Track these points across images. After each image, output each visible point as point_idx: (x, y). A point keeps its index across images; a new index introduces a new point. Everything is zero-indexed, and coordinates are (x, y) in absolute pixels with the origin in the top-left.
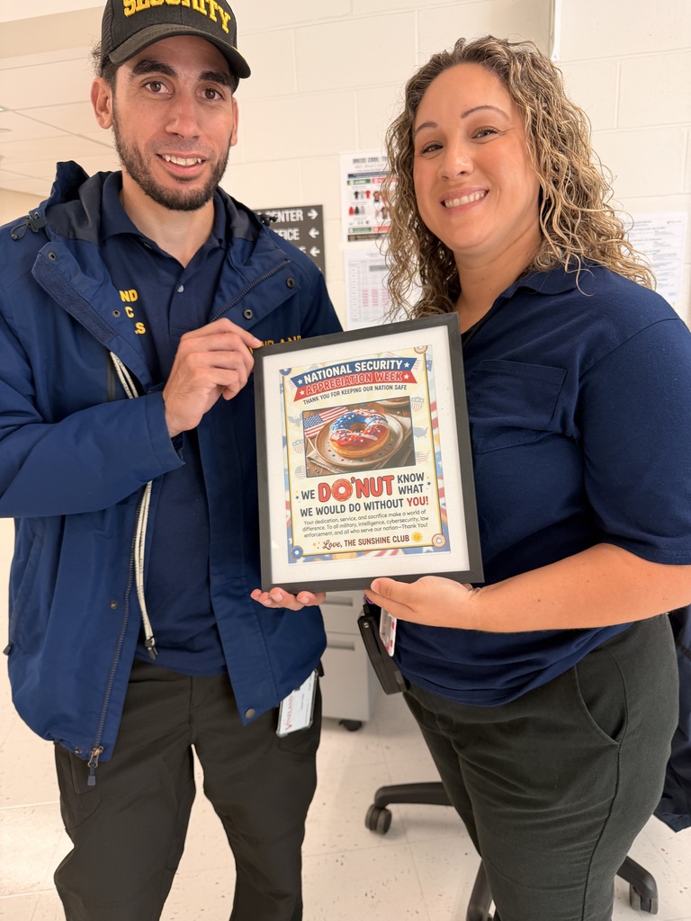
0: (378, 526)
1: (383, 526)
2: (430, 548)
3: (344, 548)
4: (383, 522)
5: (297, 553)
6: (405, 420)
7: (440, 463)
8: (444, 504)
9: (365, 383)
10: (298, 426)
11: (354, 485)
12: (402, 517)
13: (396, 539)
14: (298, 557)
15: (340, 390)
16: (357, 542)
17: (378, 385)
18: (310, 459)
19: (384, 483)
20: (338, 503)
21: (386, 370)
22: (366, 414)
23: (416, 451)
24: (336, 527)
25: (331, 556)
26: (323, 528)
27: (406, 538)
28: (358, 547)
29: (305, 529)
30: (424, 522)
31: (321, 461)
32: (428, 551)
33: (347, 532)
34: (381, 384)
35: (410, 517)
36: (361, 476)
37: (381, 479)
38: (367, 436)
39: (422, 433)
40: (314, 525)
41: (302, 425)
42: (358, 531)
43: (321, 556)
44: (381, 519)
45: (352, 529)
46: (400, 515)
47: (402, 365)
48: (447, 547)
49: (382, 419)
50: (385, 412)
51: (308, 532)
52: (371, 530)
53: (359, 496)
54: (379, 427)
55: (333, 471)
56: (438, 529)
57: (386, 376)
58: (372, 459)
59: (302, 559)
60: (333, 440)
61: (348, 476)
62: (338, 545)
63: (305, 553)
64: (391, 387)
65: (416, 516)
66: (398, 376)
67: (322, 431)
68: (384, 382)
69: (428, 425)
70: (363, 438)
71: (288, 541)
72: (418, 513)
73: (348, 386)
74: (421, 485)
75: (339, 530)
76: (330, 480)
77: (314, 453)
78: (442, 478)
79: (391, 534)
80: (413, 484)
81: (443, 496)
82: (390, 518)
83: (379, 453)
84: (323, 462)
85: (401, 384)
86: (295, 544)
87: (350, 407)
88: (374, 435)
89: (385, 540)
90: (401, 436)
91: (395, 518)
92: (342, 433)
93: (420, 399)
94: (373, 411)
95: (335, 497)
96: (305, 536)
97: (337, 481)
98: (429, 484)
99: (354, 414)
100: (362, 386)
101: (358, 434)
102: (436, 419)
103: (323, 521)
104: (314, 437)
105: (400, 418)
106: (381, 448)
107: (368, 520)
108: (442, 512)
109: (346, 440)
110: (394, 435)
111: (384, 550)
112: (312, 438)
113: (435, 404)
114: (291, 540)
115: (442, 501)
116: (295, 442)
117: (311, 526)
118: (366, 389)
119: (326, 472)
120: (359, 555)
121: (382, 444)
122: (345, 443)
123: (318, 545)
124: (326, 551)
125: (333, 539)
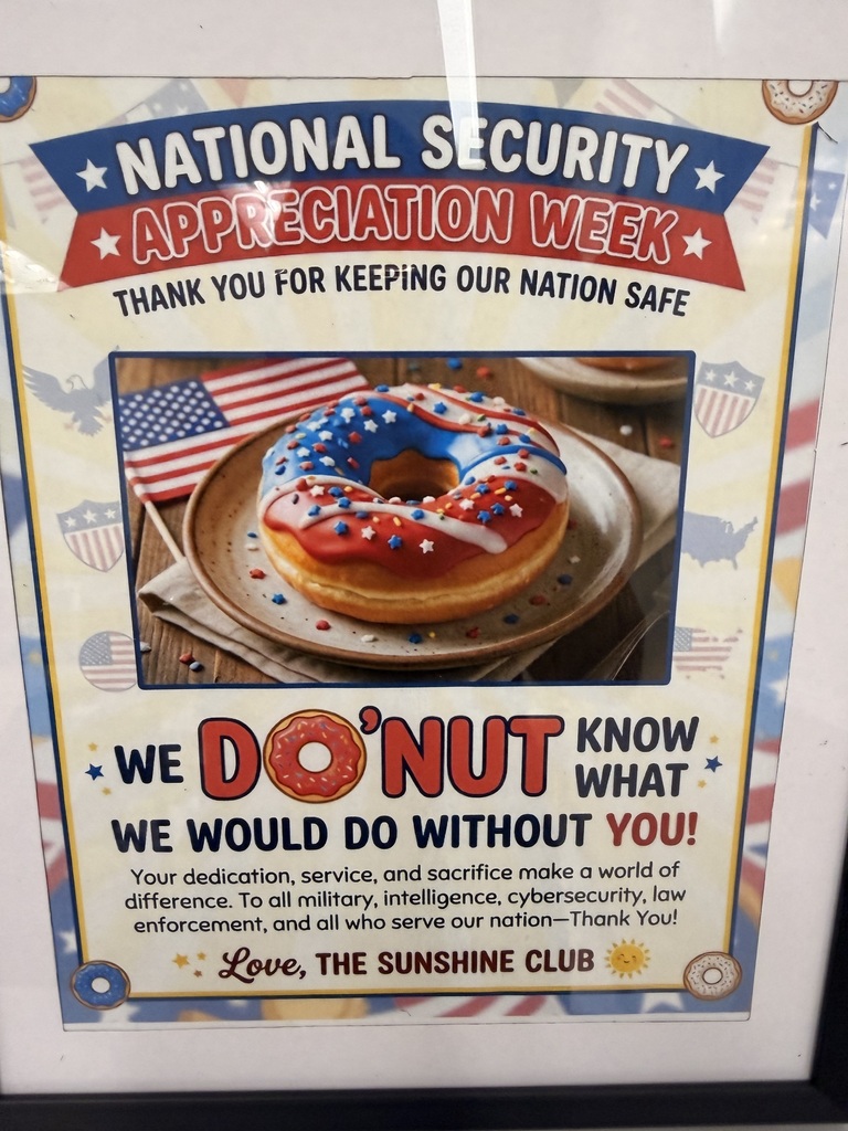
0: (467, 910)
1: (487, 911)
2: (674, 999)
3: (316, 981)
4: (491, 898)
5: (101, 985)
6: (654, 474)
7: (779, 687)
8: (763, 850)
9: (469, 246)
10: (90, 428)
11: (373, 743)
12: (576, 884)
13: (538, 960)
14: (109, 1002)
15: (328, 262)
16: (371, 963)
17: (541, 265)
18: (154, 602)
19: (515, 744)
20: (297, 812)
21: (595, 187)
22: (460, 417)
23: (681, 621)
24: (283, 901)
25: (255, 1007)
26: (222, 902)
27: (585, 960)
28: (373, 980)
29: (133, 903)
30: (664, 908)
31: (213, 618)
32: (663, 1008)
33: (329, 924)
34: (557, 266)
35: (612, 884)
36: (412, 704)
37: (502, 727)
38: (453, 527)
39: (725, 544)
40: (179, 889)
41: (109, 429)
42: (378, 924)
43: (213, 1005)
44: (484, 886)
45: (355, 913)
46: (568, 873)
47: (684, 175)
48: (738, 998)
49: (537, 451)
50: (560, 420)
51: (152, 914)
52: (439, 923)
53: (393, 789)
54: (520, 490)
55: (273, 670)
56: (715, 935)
57: (589, 225)
58: (471, 636)
59: (125, 1010)
60: (277, 527)
61: (346, 702)
62: (286, 967)
63: (138, 988)
64: (607, 291)
65: (634, 883)
66: (651, 234)
67: (219, 472)
68: (572, 254)
69: (761, 510)
70: (433, 534)
71: (58, 944)
72: (645, 871)
73: (371, 245)
74: (677, 769)
75: (296, 913)
76: (262, 710)
77: (175, 577)
78: (774, 747)
79: (520, 941)
80: (643, 761)
81: (766, 815)
82: (524, 886)
83: (505, 611)
84: (226, 626)
85: (661, 281)
86: (92, 954)
87: (379, 367)
88: (491, 524)
89: (497, 961)
90: (622, 551)
91: (543, 886)
92: (325, 498)
93: (743, 374)
94: (498, 404)
95: (278, 782)
96: (139, 927)
97: (295, 717)
98: (713, 764)
99: (398, 406)
100: (452, 261)
101: (408, 512)
102: (803, 490)
103: (219, 877)
104: (179, 499)
105: (628, 459)
106: (520, 590)
107: (425, 884)
108: (746, 874)
109: (345, 533)
110: (586, 539)
111: (485, 997)
112: (165, 504)
113: (812, 411)
114: (70, 938)
115: (754, 834)
116: (77, 513)
117: (165, 891)
118: (470, 280)
119: (237, 673)
120: (374, 1010)
121: (525, 571)
122: (339, 547)
123: (195, 964)
124: (232, 986)
125: (265, 946)
